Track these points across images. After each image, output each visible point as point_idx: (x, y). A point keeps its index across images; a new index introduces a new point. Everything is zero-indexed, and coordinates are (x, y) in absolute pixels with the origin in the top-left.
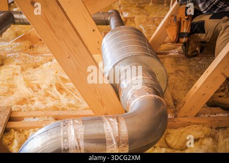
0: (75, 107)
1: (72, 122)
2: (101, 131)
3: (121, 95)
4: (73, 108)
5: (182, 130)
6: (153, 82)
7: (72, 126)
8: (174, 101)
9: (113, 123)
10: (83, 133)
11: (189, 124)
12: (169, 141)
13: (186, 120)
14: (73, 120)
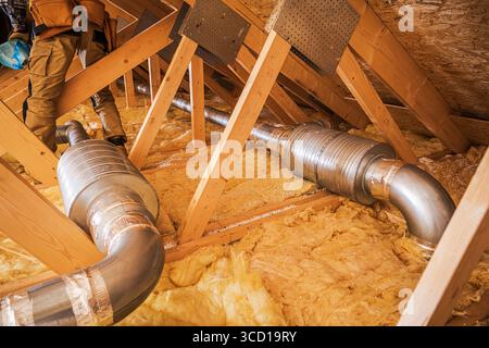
0: (24, 273)
1: (8, 301)
2: (62, 300)
3: (95, 236)
4: (20, 276)
5: (189, 258)
6: (137, 208)
7: (9, 308)
8: (174, 224)
9: (81, 282)
10: (31, 313)
11: (197, 248)
12: (174, 279)
13: (192, 244)
14: (11, 297)
